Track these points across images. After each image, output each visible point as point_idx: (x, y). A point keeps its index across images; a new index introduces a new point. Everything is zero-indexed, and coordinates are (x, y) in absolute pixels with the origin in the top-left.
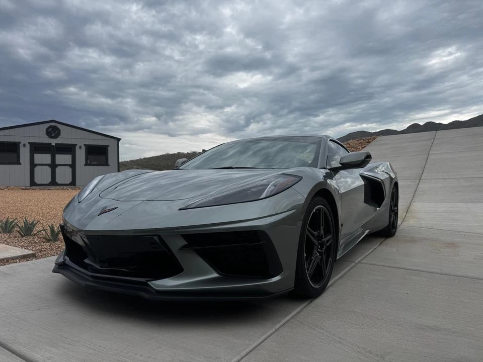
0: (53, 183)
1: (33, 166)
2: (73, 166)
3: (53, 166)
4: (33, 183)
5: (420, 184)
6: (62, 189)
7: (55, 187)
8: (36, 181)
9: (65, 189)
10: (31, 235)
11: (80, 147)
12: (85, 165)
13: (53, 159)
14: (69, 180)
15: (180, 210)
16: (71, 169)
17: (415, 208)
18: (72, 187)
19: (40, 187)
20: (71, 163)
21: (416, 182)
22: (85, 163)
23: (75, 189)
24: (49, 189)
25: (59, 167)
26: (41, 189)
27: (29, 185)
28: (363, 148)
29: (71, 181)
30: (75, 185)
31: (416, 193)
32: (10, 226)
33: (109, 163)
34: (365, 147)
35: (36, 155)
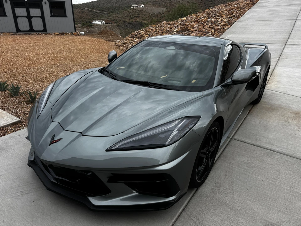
0: (31, 30)
1: (16, 17)
2: (42, 17)
3: (29, 17)
4: (18, 30)
5: (285, 48)
6: (38, 35)
7: (33, 33)
8: (20, 28)
9: (40, 35)
10: (18, 95)
11: (45, 3)
12: (51, 17)
13: (28, 12)
14: (42, 28)
15: (107, 150)
16: (41, 20)
17: (278, 72)
18: (45, 33)
19: (24, 33)
20: (41, 15)
21: (282, 46)
22: (50, 15)
23: (47, 35)
24: (30, 35)
25: (33, 18)
26: (24, 35)
27: (16, 32)
28: (249, 9)
29: (43, 28)
30: (46, 31)
31: (280, 57)
32: (4, 86)
33: (67, 15)
34: (250, 8)
35: (16, 9)
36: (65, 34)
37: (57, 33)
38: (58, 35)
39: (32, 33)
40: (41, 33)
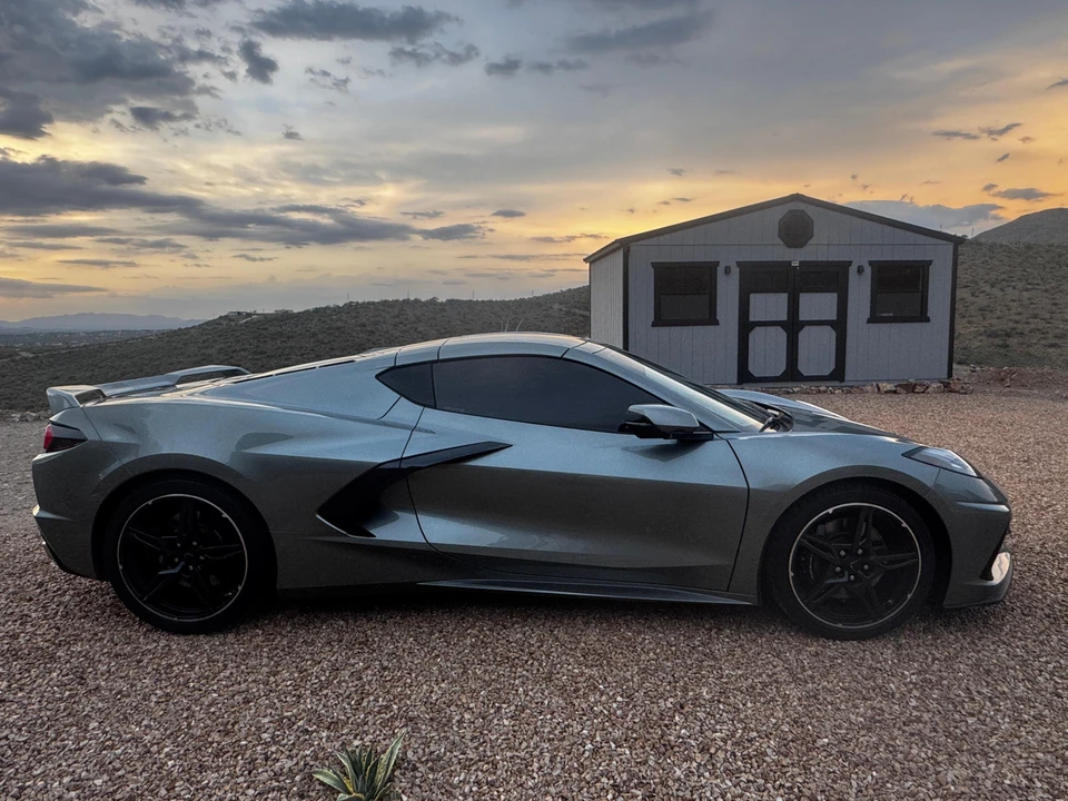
0: (793, 374)
1: (746, 327)
2: (839, 325)
3: (793, 326)
4: (745, 375)
7: (799, 384)
8: (752, 368)
11: (860, 270)
12: (869, 321)
13: (793, 307)
14: (829, 364)
16: (834, 334)
18: (837, 383)
19: (763, 386)
20: (834, 317)
22: (868, 316)
25: (806, 328)
27: (736, 381)
29: (833, 366)
30: (843, 379)
33: (930, 315)
35: (753, 297)
36: (918, 389)
37: (890, 387)
38: (895, 392)
39: (795, 384)
40: (828, 383)
